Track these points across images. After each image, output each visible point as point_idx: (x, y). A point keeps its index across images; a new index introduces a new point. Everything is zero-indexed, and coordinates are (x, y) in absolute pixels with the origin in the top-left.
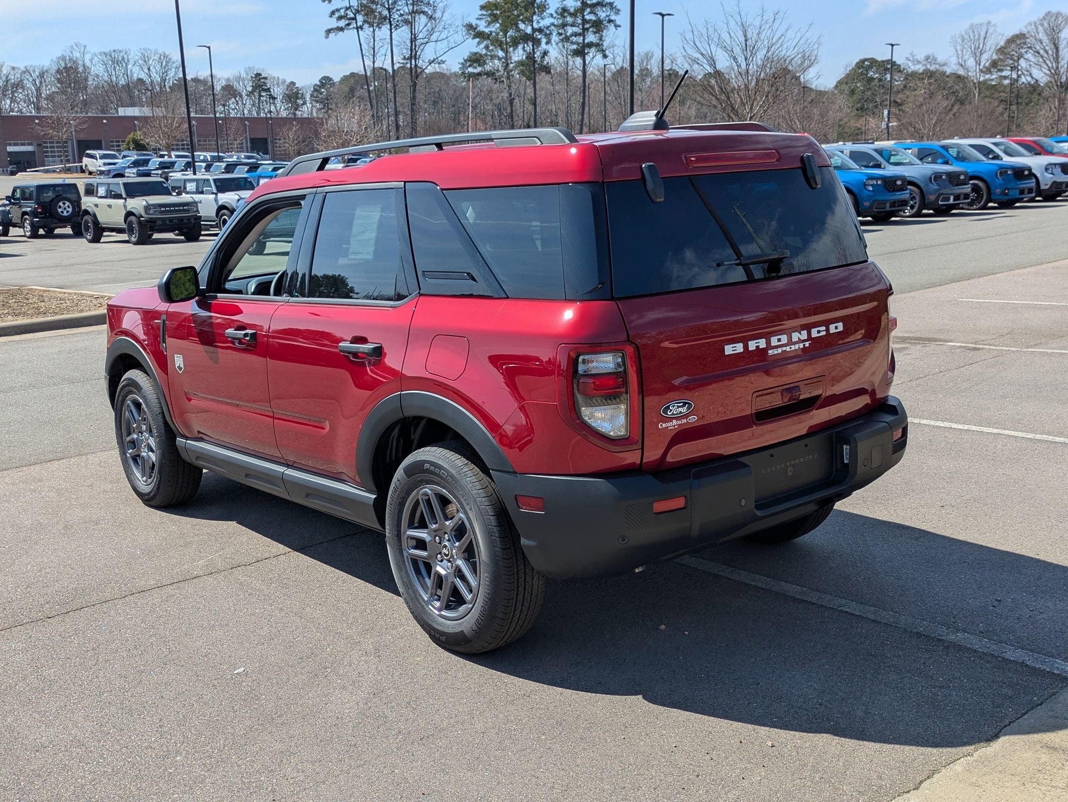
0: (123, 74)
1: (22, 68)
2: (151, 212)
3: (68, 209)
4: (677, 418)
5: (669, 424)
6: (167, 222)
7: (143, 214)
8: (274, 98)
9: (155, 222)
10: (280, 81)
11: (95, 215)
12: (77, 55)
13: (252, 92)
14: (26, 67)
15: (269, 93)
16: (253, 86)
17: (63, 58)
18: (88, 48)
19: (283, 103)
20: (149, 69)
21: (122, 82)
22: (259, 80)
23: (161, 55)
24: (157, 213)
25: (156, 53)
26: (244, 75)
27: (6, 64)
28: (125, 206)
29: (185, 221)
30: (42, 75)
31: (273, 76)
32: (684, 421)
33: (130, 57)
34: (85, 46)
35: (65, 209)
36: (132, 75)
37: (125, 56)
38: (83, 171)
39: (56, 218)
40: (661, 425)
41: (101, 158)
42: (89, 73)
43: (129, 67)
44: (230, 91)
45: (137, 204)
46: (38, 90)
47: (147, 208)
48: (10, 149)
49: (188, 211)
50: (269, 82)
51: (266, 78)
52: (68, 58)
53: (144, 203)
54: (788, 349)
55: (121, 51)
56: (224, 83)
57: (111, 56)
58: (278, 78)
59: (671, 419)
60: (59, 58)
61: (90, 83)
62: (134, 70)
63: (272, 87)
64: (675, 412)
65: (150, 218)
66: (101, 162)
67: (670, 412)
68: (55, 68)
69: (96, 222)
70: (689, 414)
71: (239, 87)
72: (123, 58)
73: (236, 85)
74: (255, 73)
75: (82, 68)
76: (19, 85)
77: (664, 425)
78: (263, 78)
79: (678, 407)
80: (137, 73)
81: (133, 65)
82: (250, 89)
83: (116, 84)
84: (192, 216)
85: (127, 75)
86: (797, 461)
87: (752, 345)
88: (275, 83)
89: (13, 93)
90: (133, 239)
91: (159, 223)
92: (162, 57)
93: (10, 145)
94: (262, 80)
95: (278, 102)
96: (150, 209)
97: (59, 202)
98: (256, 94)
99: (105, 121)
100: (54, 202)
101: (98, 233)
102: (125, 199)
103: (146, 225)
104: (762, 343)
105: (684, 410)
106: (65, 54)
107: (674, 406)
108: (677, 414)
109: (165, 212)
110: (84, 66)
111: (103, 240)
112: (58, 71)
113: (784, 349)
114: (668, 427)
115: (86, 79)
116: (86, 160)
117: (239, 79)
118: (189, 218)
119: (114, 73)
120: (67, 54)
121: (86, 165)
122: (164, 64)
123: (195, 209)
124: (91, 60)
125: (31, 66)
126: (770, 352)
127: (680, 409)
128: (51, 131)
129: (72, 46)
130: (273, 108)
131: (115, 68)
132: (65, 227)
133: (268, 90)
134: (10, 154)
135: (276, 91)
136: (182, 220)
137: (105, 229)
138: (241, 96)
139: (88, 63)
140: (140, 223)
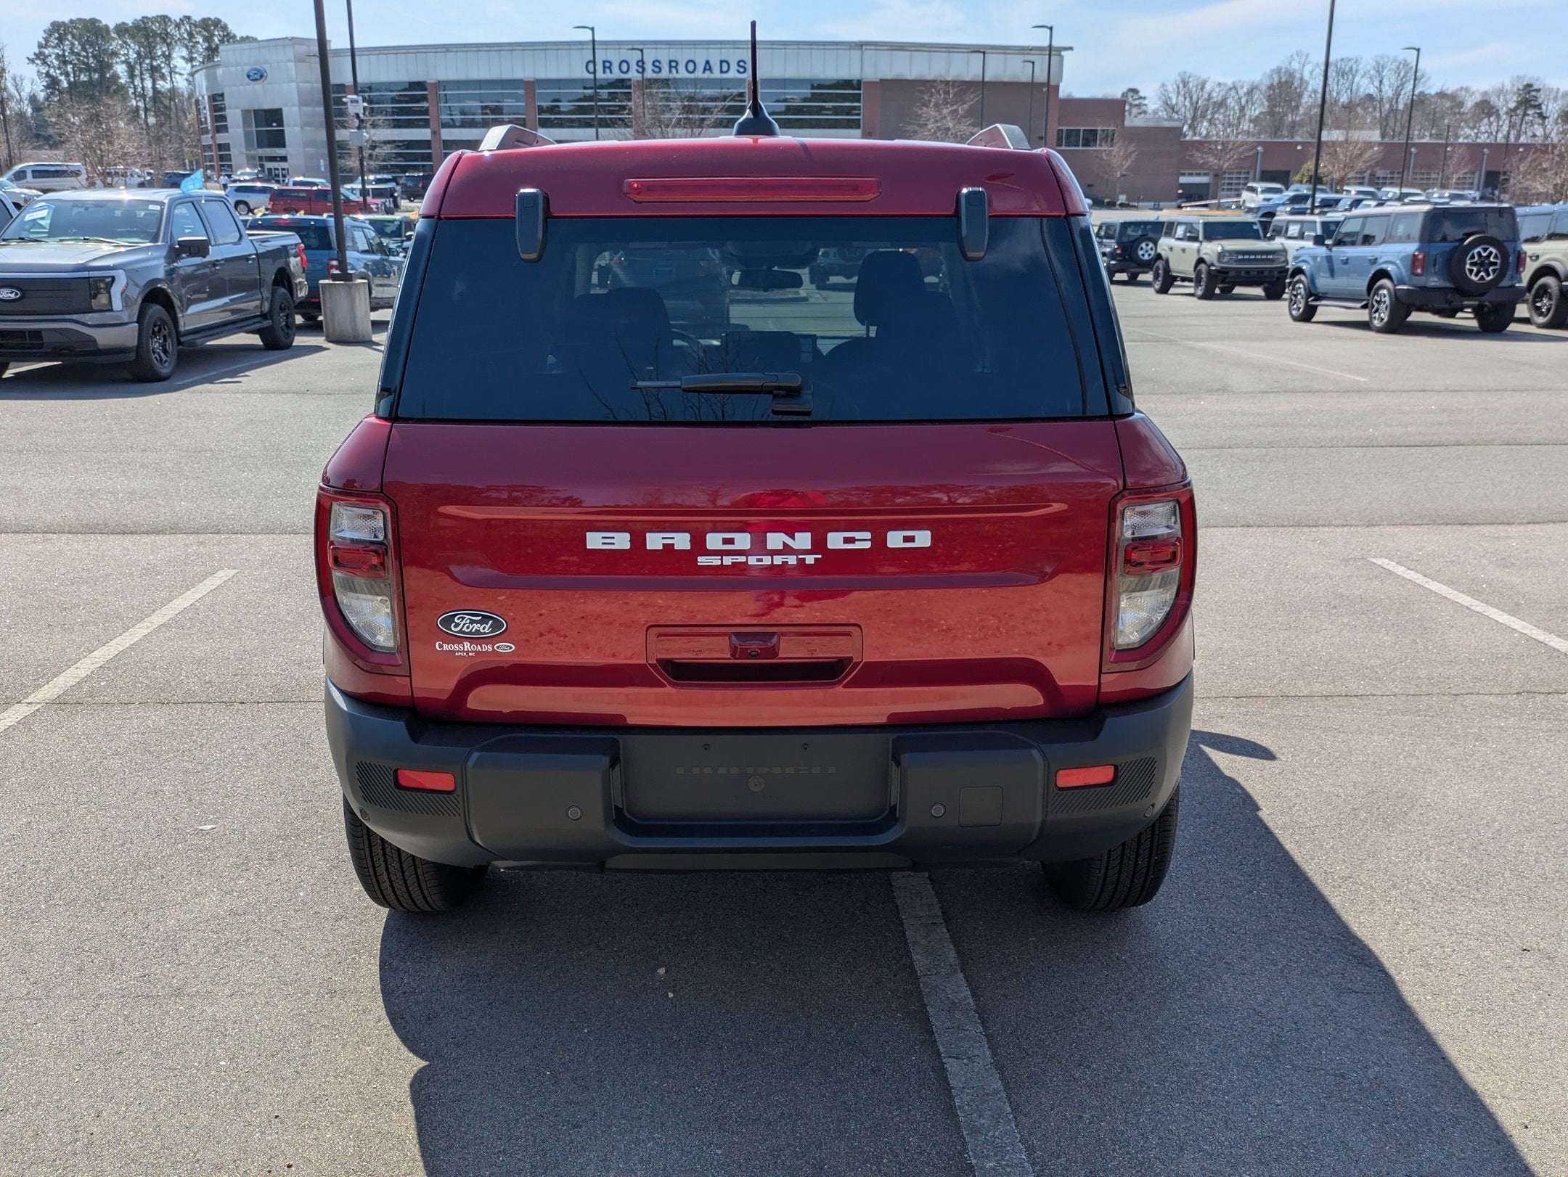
0: (1347, 89)
1: (1230, 84)
2: (1226, 259)
3: (1150, 252)
4: (472, 640)
5: (456, 647)
6: (1243, 274)
7: (1215, 262)
8: (1545, 118)
9: (1227, 273)
10: (1560, 94)
11: (1167, 261)
12: (1296, 65)
13: (1514, 110)
14: (1234, 83)
15: (1539, 111)
16: (1517, 102)
17: (1278, 70)
18: (1310, 58)
19: (1557, 124)
20: (1381, 82)
21: (1344, 99)
22: (1529, 93)
23: (1400, 63)
24: (1232, 261)
25: (1395, 60)
26: (1508, 86)
27: (1211, 80)
28: (1199, 251)
29: (1266, 273)
30: (1250, 92)
31: (1551, 87)
32: (488, 648)
33: (1361, 67)
34: (1307, 56)
35: (1147, 251)
36: (1358, 89)
37: (1355, 66)
38: (1239, 207)
39: (1135, 262)
40: (441, 646)
41: (1264, 191)
42: (1306, 89)
43: (1357, 79)
44: (1486, 108)
45: (1211, 249)
46: (1242, 109)
47: (1221, 256)
48: (1183, 180)
49: (1272, 261)
50: (1543, 96)
51: (1538, 90)
52: (1283, 70)
53: (1219, 249)
54: (752, 560)
55: (1350, 60)
56: (1478, 98)
57: (1337, 67)
58: (1558, 89)
59: (459, 639)
60: (1273, 71)
61: (1304, 101)
62: (1361, 83)
63: (1546, 103)
64: (465, 629)
65: (1224, 268)
66: (1261, 196)
67: (455, 627)
68: (1267, 82)
69: (1167, 269)
70: (499, 638)
71: (1498, 103)
72: (1351, 69)
73: (1494, 100)
74: (1525, 83)
75: (1299, 82)
76: (1222, 103)
77: (446, 647)
78: (1533, 91)
79: (472, 622)
80: (1366, 86)
81: (1362, 77)
82: (1512, 105)
83: (1335, 101)
84: (1276, 268)
85: (1351, 91)
86: (777, 770)
87: (655, 541)
88: (1551, 97)
89: (1213, 114)
90: (1199, 292)
91: (1232, 274)
92: (1401, 66)
93: (1184, 174)
94: (1533, 93)
95: (1549, 123)
96: (1224, 256)
97: (1142, 242)
98: (1520, 112)
99: (1299, 148)
100: (1135, 243)
101: (1167, 282)
102: (1201, 242)
103: (1216, 276)
104: (682, 541)
105: (486, 629)
106: (1280, 65)
107: (463, 618)
108: (470, 633)
109: (1243, 260)
110: (1301, 79)
111: (1171, 291)
112: (1271, 87)
113: (742, 559)
114: (455, 652)
115: (1300, 96)
116: (1246, 195)
117: (1501, 92)
118: (1271, 270)
119: (1336, 88)
120: (1284, 65)
121: (1244, 201)
122: (1402, 74)
123: (1283, 259)
124: (1311, 73)
125: (1240, 81)
126: (702, 560)
127: (476, 626)
128: (1211, 159)
129: (1292, 56)
130: (1539, 132)
131: (1338, 81)
132: (1146, 273)
133: (1539, 106)
134: (1182, 186)
135: (1550, 108)
136: (1262, 272)
137: (1175, 279)
138: (1498, 116)
139: (1306, 76)
140: (1209, 272)
